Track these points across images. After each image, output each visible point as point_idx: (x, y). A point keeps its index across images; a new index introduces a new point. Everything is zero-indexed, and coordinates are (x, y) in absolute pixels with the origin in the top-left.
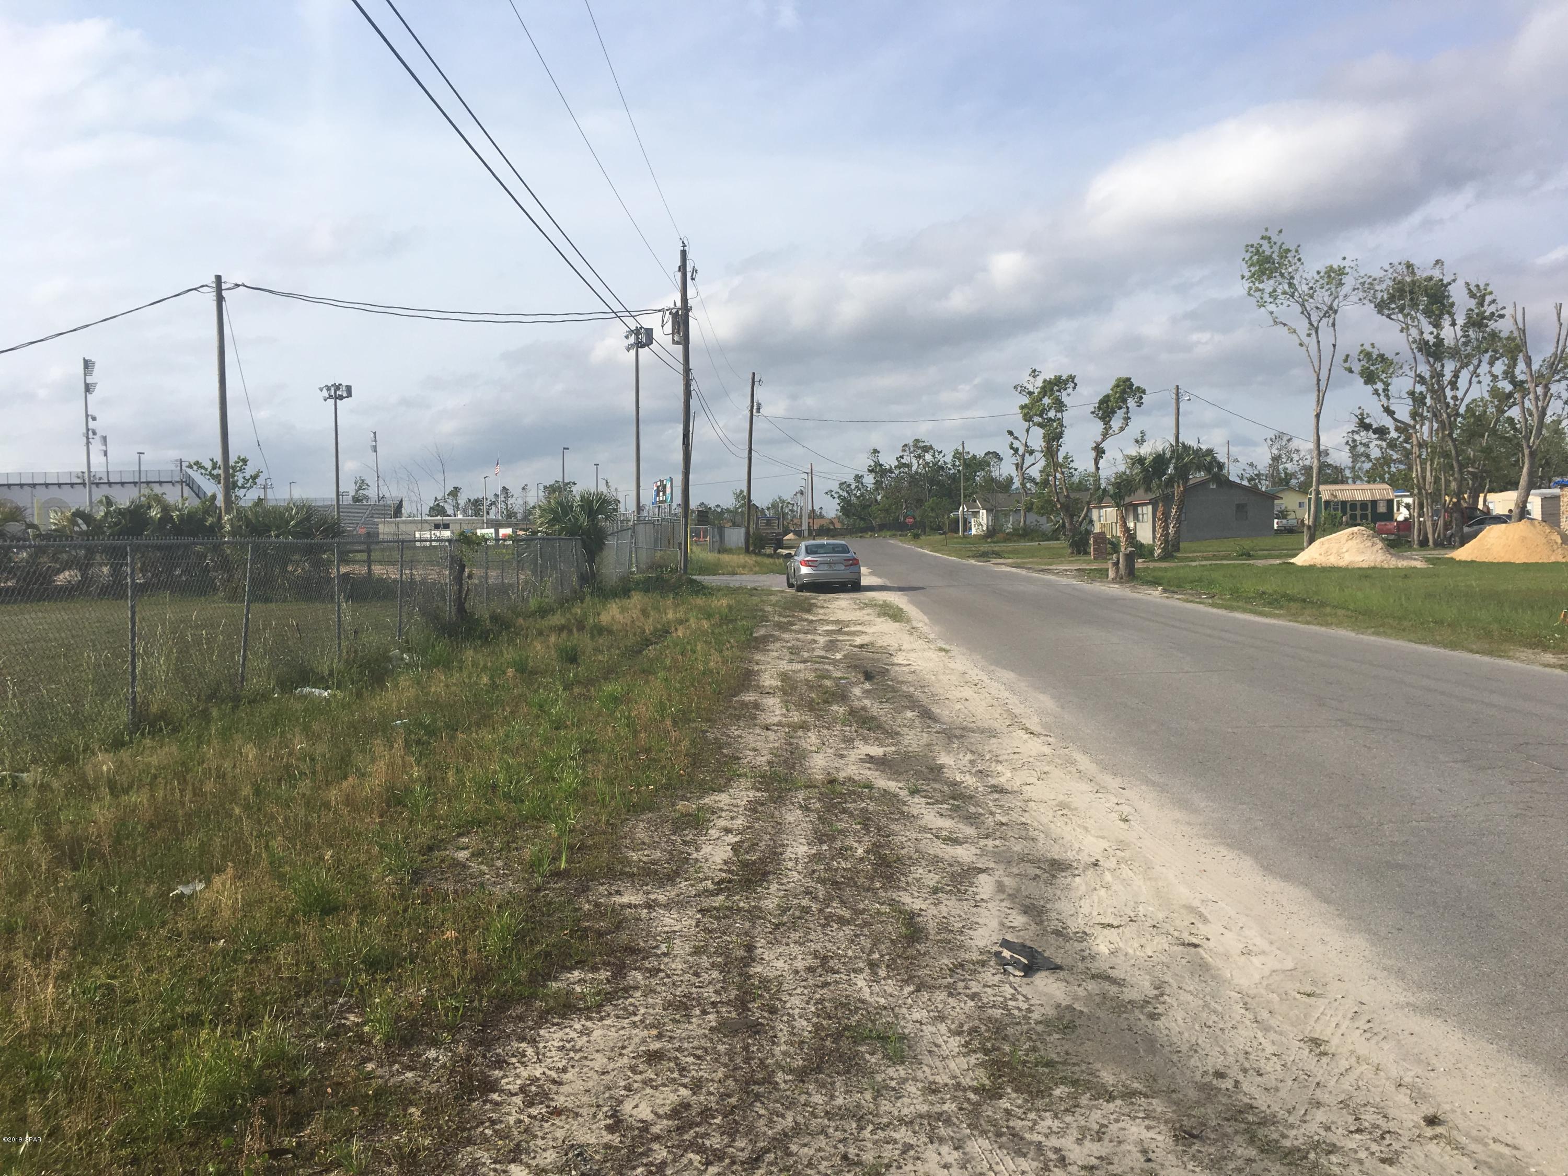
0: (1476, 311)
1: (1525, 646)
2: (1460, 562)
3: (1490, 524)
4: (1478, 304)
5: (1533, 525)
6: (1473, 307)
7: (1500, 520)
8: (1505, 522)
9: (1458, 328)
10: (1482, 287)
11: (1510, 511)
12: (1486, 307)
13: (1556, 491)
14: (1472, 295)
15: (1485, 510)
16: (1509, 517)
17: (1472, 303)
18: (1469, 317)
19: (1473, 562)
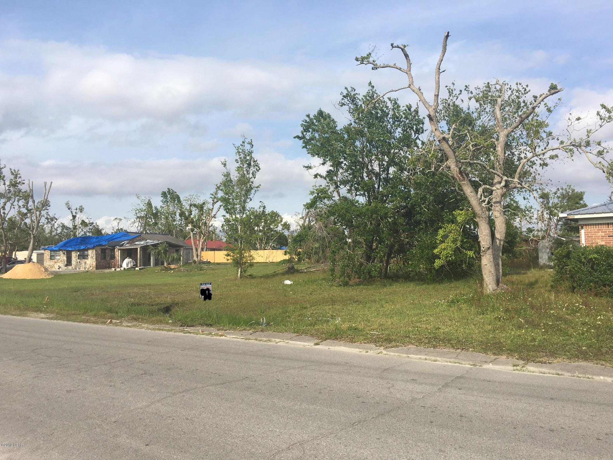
0: (14, 180)
1: (33, 311)
2: (5, 279)
3: (17, 264)
4: (14, 177)
5: (34, 264)
6: (13, 179)
7: (22, 262)
8: (23, 263)
9: (6, 185)
10: (16, 171)
11: (25, 259)
12: (18, 179)
13: (42, 251)
14: (13, 174)
15: (15, 258)
16: (25, 261)
17: (12, 177)
18: (11, 182)
19: (10, 279)
